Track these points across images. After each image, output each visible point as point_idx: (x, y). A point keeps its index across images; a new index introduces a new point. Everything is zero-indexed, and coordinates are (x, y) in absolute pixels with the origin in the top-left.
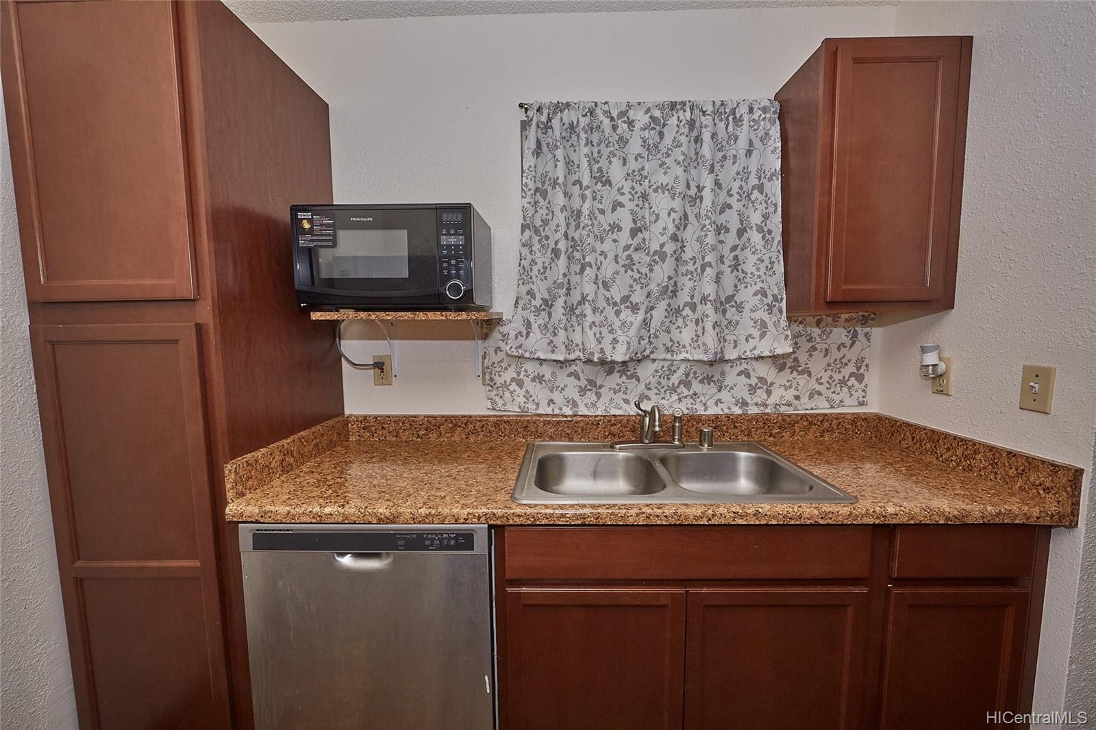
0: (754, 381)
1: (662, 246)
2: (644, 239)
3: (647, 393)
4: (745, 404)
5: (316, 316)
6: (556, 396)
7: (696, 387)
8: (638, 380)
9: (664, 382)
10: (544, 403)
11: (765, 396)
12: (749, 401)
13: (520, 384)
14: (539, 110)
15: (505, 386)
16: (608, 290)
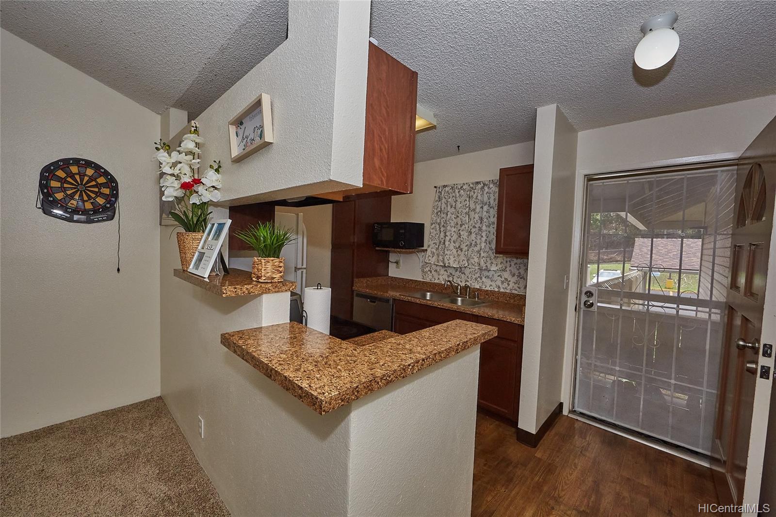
0: (503, 279)
1: (471, 229)
2: (465, 227)
3: (468, 279)
4: (499, 287)
5: (377, 248)
6: (441, 277)
7: (484, 279)
8: (465, 274)
9: (473, 276)
10: (437, 279)
11: (507, 285)
12: (501, 287)
13: (431, 272)
14: (439, 188)
15: (426, 272)
16: (455, 243)
